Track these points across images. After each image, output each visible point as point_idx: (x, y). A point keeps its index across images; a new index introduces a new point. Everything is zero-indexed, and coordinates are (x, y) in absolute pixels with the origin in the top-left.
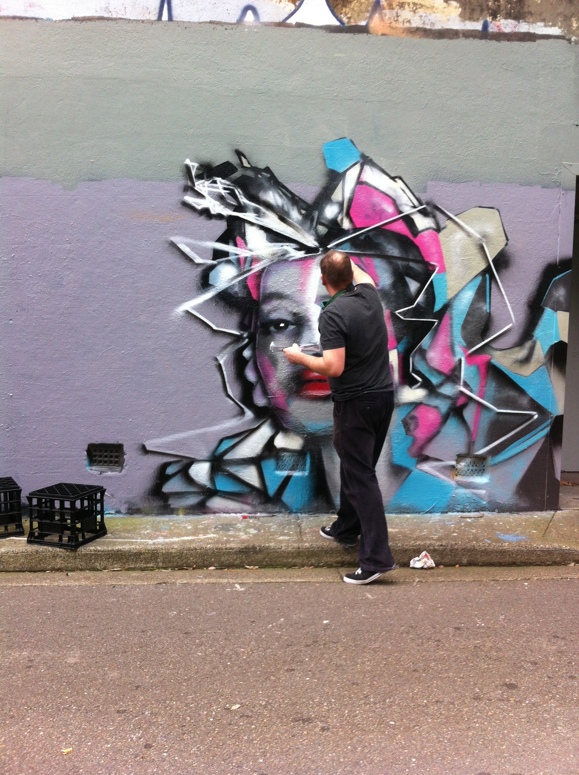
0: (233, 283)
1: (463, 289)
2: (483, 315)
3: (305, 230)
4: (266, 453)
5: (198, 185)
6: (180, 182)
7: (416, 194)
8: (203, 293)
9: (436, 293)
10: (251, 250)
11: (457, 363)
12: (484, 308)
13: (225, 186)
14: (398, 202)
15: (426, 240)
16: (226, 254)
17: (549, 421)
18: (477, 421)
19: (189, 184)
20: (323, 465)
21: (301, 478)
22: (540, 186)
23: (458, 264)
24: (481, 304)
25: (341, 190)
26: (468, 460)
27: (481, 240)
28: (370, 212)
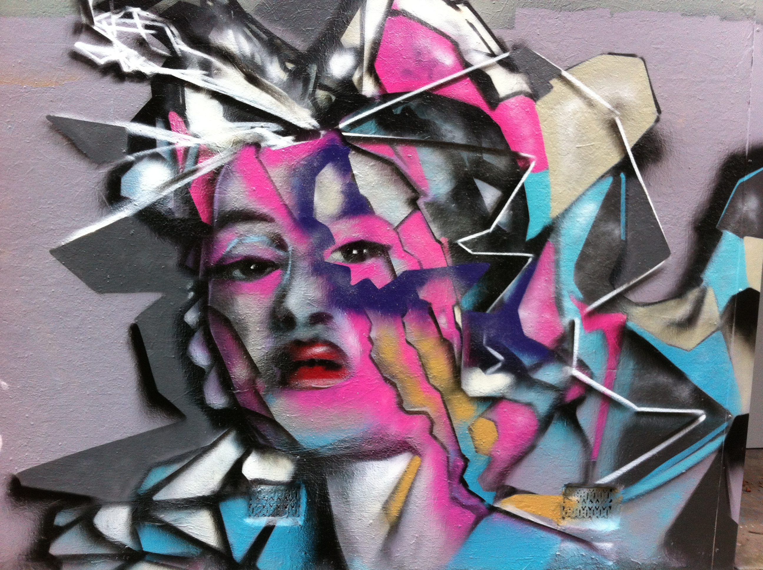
0: (165, 193)
1: (578, 199)
2: (614, 245)
3: (293, 99)
4: (228, 489)
5: (100, 22)
6: (67, 17)
7: (494, 31)
8: (110, 212)
9: (530, 206)
10: (196, 136)
11: (568, 329)
12: (617, 232)
13: (148, 23)
14: (462, 47)
15: (512, 114)
16: (151, 143)
17: (725, 425)
18: (600, 429)
19: (84, 20)
20: (329, 506)
21: (291, 530)
22: (718, 17)
23: (570, 156)
24: (611, 226)
25: (358, 27)
26: (584, 492)
27: (612, 112)
28: (412, 65)
